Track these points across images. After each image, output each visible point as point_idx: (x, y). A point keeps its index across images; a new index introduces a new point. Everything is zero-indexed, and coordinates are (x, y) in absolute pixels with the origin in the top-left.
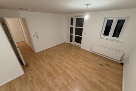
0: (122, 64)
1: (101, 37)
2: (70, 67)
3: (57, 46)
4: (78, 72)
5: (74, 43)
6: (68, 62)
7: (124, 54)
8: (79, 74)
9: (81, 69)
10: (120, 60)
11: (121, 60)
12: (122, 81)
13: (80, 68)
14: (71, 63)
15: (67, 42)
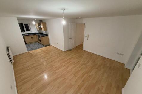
2: (68, 70)
4: (61, 76)
6: (75, 68)
8: (59, 76)
9: (65, 79)
13: (66, 77)
14: (73, 70)
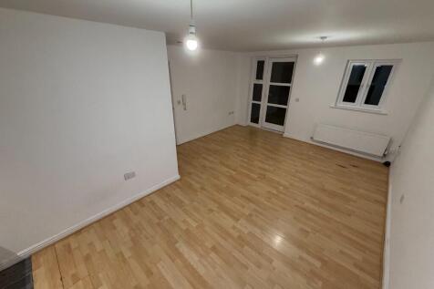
0: (387, 164)
1: (338, 105)
2: (272, 169)
3: (222, 131)
4: (294, 176)
5: (263, 123)
6: (264, 161)
7: (391, 142)
9: (297, 172)
10: (382, 155)
11: (384, 155)
12: (387, 189)
13: (294, 171)
14: (270, 163)
15: (243, 124)
